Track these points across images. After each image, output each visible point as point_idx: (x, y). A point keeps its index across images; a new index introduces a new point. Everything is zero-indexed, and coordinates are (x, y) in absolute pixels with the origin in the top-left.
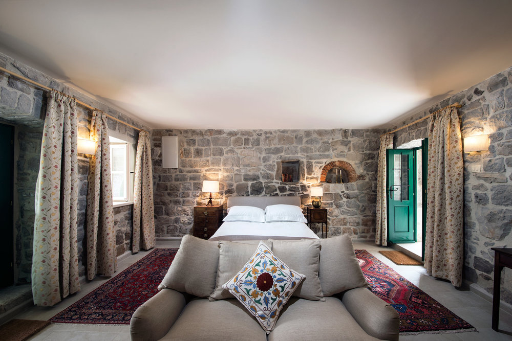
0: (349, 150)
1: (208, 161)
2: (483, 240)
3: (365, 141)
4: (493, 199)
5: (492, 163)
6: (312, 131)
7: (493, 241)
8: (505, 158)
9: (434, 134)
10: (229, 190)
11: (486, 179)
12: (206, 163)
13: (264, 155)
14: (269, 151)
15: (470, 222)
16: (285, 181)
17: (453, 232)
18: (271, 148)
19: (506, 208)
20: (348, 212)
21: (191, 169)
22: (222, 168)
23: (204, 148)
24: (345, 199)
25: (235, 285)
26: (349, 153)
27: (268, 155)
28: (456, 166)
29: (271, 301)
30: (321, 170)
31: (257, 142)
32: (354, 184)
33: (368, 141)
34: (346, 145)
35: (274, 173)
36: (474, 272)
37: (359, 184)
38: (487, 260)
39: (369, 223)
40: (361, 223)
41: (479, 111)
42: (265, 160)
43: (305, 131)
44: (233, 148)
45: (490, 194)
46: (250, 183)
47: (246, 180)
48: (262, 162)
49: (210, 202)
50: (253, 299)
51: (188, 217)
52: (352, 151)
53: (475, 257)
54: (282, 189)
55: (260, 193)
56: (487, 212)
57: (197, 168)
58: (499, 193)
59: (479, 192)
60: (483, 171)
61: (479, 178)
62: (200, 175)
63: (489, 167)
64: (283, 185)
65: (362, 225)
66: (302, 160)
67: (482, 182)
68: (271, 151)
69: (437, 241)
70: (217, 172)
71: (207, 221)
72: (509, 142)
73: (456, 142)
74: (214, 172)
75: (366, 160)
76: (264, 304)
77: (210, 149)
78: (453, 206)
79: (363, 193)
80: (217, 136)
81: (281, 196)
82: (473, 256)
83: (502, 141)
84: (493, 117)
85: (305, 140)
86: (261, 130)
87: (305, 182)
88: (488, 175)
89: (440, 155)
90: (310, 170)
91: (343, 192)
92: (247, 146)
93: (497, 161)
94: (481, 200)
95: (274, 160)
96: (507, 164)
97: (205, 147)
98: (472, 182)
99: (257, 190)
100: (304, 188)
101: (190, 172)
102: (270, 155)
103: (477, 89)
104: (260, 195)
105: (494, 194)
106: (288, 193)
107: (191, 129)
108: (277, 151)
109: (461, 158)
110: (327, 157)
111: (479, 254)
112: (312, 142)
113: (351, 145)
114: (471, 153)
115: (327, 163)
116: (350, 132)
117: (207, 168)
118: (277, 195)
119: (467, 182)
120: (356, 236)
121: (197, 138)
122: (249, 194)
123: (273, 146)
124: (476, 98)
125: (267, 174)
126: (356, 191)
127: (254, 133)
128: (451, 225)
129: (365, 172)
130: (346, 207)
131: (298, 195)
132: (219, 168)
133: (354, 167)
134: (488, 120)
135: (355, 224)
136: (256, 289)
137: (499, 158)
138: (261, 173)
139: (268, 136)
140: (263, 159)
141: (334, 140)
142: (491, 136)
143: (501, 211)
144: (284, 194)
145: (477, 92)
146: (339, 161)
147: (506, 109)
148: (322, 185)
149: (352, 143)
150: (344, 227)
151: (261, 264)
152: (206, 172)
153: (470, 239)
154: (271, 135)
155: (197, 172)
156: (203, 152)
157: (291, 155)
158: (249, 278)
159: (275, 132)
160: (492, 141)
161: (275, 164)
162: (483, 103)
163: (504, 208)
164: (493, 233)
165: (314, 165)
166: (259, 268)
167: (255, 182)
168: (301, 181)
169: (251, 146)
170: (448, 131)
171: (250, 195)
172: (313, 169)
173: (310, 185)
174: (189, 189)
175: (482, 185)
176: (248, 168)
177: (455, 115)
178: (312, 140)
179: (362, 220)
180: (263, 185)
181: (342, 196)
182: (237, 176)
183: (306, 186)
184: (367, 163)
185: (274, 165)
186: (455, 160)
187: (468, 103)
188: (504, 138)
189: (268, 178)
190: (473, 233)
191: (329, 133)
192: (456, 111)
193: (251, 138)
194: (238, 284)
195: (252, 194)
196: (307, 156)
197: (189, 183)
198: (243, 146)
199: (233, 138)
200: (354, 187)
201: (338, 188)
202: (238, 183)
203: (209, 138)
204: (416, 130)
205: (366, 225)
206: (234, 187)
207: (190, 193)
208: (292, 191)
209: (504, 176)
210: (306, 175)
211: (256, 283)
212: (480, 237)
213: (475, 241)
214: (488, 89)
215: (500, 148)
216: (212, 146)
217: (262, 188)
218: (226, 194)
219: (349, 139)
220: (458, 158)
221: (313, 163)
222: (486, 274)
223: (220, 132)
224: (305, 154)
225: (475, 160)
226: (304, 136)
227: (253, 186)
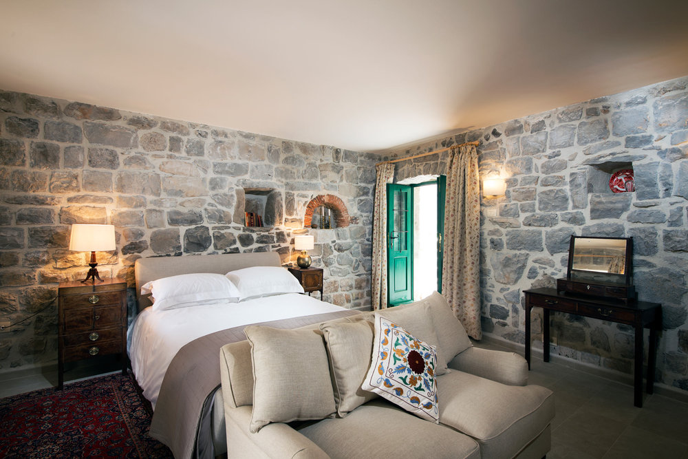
0: (342, 180)
1: (76, 177)
2: (498, 286)
3: (359, 168)
4: (507, 244)
5: (508, 208)
6: (294, 143)
7: (508, 286)
8: (519, 203)
9: (453, 172)
10: (132, 244)
11: (502, 224)
12: (70, 182)
13: (211, 175)
14: (220, 169)
15: (485, 270)
16: (251, 224)
17: (473, 281)
18: (226, 164)
19: (519, 252)
20: (339, 272)
21: (22, 194)
22: (115, 195)
23: (62, 145)
24: (336, 253)
25: (385, 378)
26: (341, 184)
27: (219, 176)
28: (475, 209)
29: (430, 383)
30: (306, 208)
31: (198, 149)
32: (346, 230)
33: (362, 169)
34: (338, 172)
35: (231, 211)
36: (490, 321)
37: (353, 229)
38: (503, 306)
39: (364, 284)
40: (354, 286)
41: (496, 153)
42: (215, 185)
43: (283, 142)
44: (142, 154)
45: (505, 239)
46: (183, 230)
47: (173, 222)
48: (208, 189)
49: (93, 272)
50: (413, 388)
51: (14, 316)
52: (344, 181)
53: (491, 305)
54: (246, 240)
55: (205, 248)
56: (502, 258)
57: (40, 194)
58: (514, 238)
59: (495, 237)
60: (498, 216)
61: (495, 222)
62: (50, 212)
63: (504, 212)
64: (247, 233)
65: (356, 288)
66: (278, 190)
67: (497, 227)
68: (227, 169)
69: (458, 293)
70: (102, 205)
71: (98, 317)
72: (523, 188)
73: (475, 183)
74: (92, 205)
75: (360, 196)
76: (425, 389)
77: (81, 149)
78: (473, 253)
79: (356, 243)
80: (103, 122)
81: (245, 252)
82: (489, 304)
83: (516, 187)
84: (510, 162)
85: (283, 156)
86: (205, 126)
87: (283, 228)
88: (504, 220)
89: (460, 196)
90: (290, 208)
91: (334, 242)
92: (177, 154)
93: (512, 207)
94: (496, 245)
95: (233, 186)
96: (521, 209)
97: (67, 144)
98: (488, 227)
99: (198, 243)
100: (281, 237)
101: (19, 201)
102: (223, 176)
103: (495, 130)
104: (204, 253)
105: (508, 239)
106: (255, 246)
107: (24, 95)
108: (238, 170)
109: (479, 201)
110: (314, 187)
111: (495, 302)
112: (293, 160)
113: (344, 172)
114: (488, 197)
115: (314, 197)
116: (342, 153)
117: (72, 194)
118: (236, 251)
119: (484, 227)
120: (349, 305)
121: (42, 119)
122: (182, 250)
123: (229, 161)
124: (493, 139)
125: (218, 211)
126: (349, 240)
127: (192, 131)
128: (472, 274)
129: (359, 213)
130: (336, 265)
131: (271, 249)
132: (109, 195)
133: (347, 205)
134: (505, 164)
135: (348, 288)
136: (412, 374)
137: (514, 204)
138: (206, 210)
139: (220, 138)
140: (211, 183)
141: (323, 163)
142: (508, 181)
143: (515, 256)
144: (250, 247)
145: (495, 133)
146: (328, 195)
147: (521, 156)
148: (307, 231)
149: (345, 169)
150: (335, 293)
151: (400, 341)
152: (70, 204)
153: (485, 287)
154: (226, 140)
155: (42, 202)
156: (61, 155)
157: (261, 180)
158: (398, 363)
159: (233, 135)
160: (509, 186)
161: (234, 193)
162: (500, 146)
163: (518, 252)
164: (508, 278)
165: (296, 199)
166: (402, 347)
167: (193, 227)
168: (277, 225)
169: (184, 154)
170: (468, 171)
171: (184, 254)
172: (296, 206)
173: (291, 231)
174: (18, 246)
175: (497, 231)
176: (180, 200)
177: (475, 154)
178: (293, 157)
179: (356, 281)
180: (211, 233)
181: (333, 248)
182: (154, 214)
183: (285, 233)
184: (361, 201)
185: (232, 196)
186: (474, 203)
187: (485, 143)
188: (519, 185)
189: (220, 220)
190: (488, 281)
191: (317, 150)
192: (475, 149)
193: (185, 138)
194: (388, 374)
195: (187, 251)
196: (287, 184)
197: (14, 229)
198: (167, 152)
199: (141, 133)
200: (347, 235)
201: (328, 236)
202: (155, 229)
203: (79, 123)
204: (425, 163)
205: (360, 288)
206: (147, 238)
207: (20, 254)
208: (262, 242)
209: (518, 222)
210: (285, 216)
211: (409, 366)
212: (496, 284)
213: (491, 289)
214: (505, 132)
215: (515, 194)
216: (85, 143)
217: (208, 239)
218: (124, 254)
219: (342, 163)
220: (476, 201)
221: (295, 197)
222: (502, 321)
223: (110, 114)
224: (283, 180)
225: (491, 204)
226: (281, 149)
227: (188, 235)
